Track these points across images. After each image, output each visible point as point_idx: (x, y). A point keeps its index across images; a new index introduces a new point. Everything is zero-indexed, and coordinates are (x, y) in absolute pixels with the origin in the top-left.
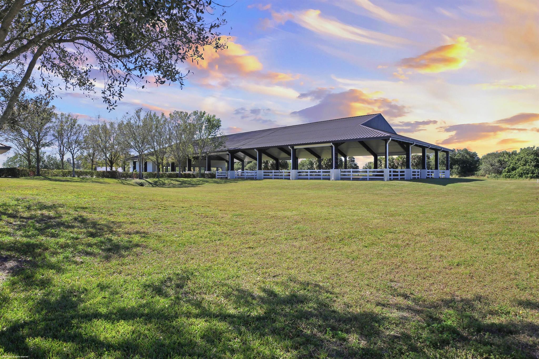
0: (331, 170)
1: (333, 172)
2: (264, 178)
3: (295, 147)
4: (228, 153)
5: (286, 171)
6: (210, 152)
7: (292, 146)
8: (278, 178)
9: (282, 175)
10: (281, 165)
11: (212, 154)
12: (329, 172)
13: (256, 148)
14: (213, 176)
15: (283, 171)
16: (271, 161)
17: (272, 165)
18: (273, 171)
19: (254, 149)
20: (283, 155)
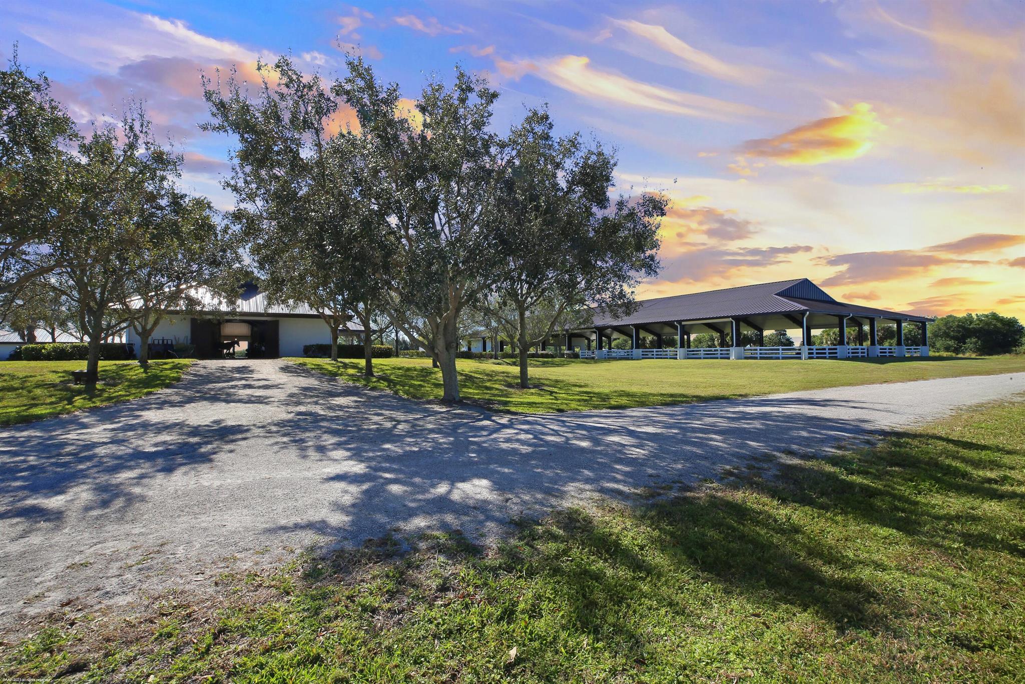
0: (731, 348)
1: (733, 351)
2: (643, 358)
3: (683, 323)
4: (594, 330)
5: (673, 349)
6: (572, 330)
7: (680, 322)
8: (661, 358)
9: (666, 355)
10: (664, 341)
11: (576, 331)
12: (729, 350)
13: (632, 325)
14: (576, 356)
15: (667, 349)
16: (650, 338)
17: (651, 342)
18: (655, 350)
19: (629, 325)
20: (668, 330)
